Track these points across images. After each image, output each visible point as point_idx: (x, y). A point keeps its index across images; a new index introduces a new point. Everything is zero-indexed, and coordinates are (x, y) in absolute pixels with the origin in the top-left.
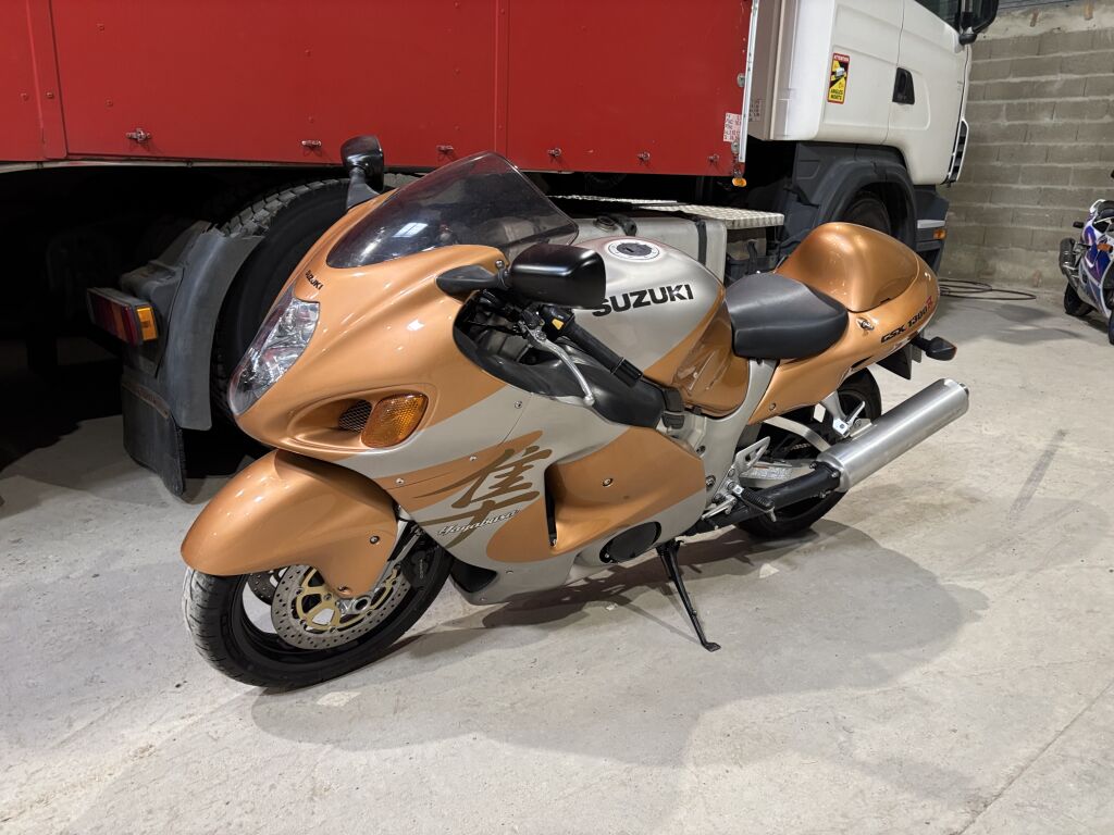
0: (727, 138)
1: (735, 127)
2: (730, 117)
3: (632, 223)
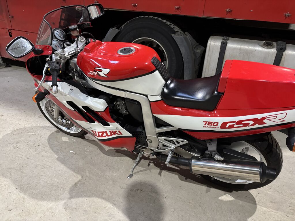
3: (282, 47)
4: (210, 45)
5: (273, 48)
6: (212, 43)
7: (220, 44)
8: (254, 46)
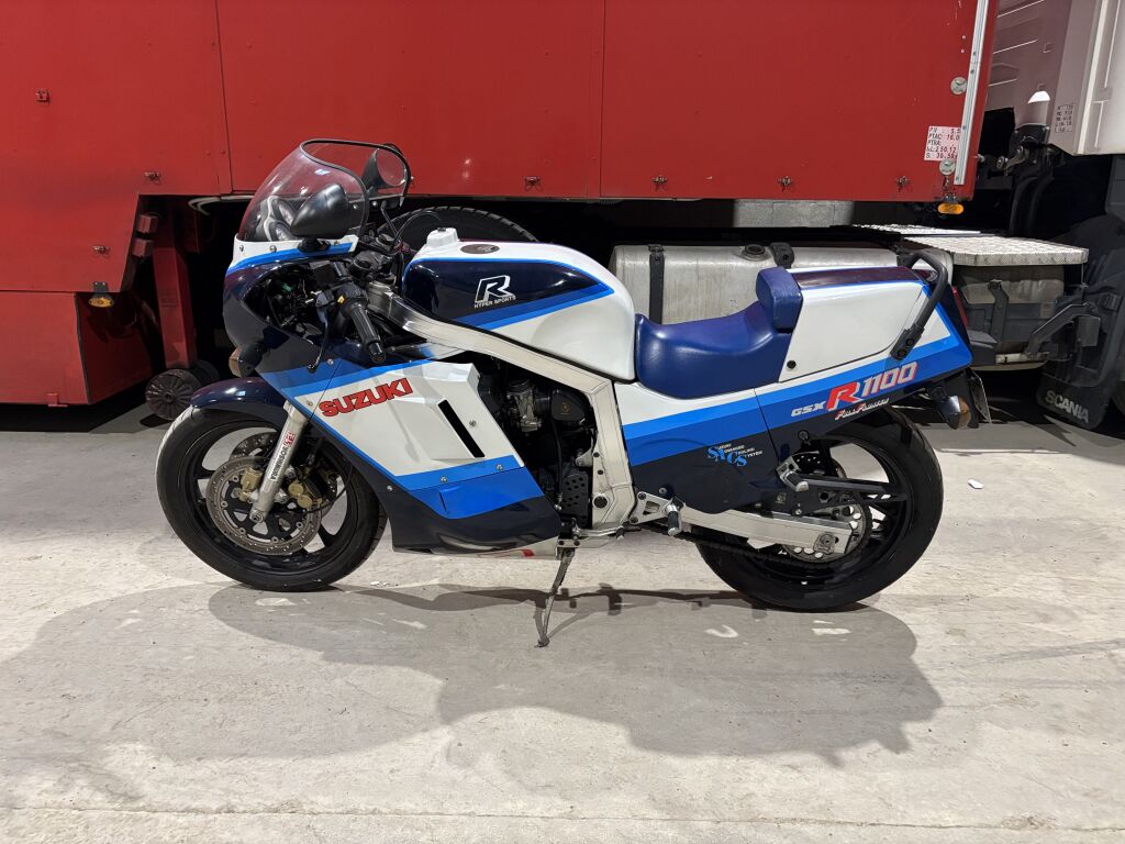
0: (931, 154)
1: (945, 142)
2: (940, 130)
3: (787, 253)
4: (623, 266)
5: (766, 257)
6: (627, 263)
7: (648, 263)
8: (727, 260)
